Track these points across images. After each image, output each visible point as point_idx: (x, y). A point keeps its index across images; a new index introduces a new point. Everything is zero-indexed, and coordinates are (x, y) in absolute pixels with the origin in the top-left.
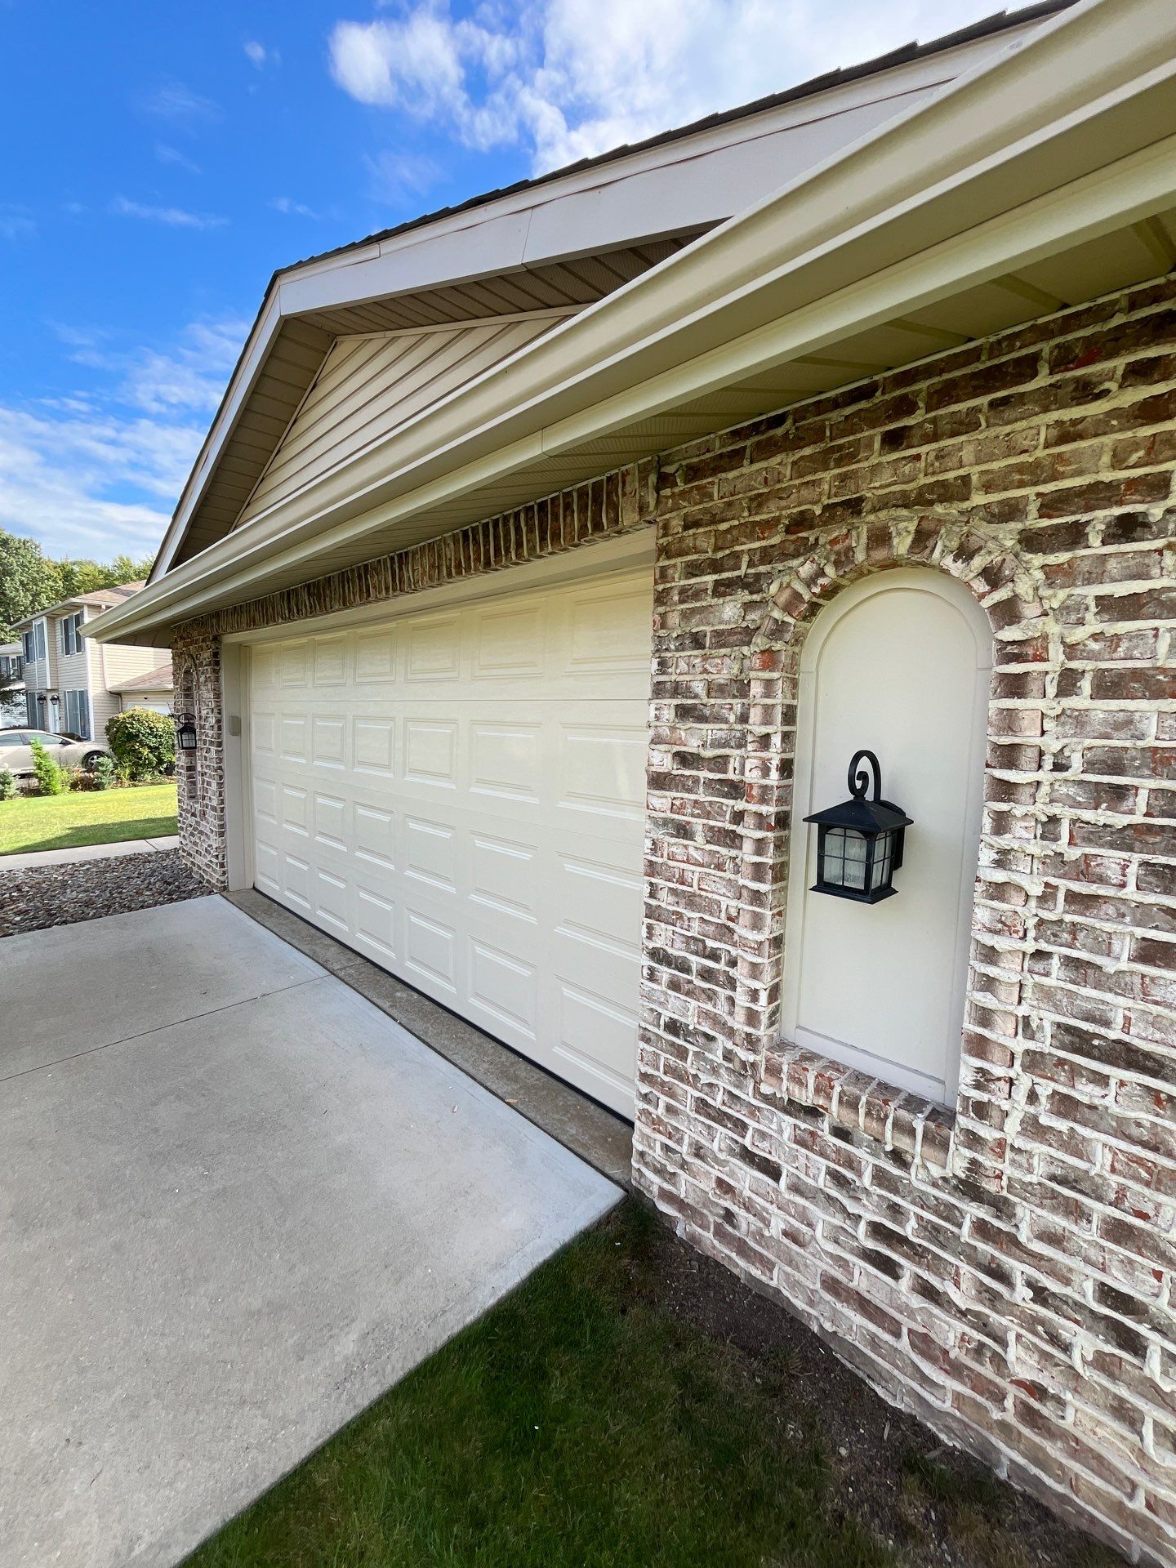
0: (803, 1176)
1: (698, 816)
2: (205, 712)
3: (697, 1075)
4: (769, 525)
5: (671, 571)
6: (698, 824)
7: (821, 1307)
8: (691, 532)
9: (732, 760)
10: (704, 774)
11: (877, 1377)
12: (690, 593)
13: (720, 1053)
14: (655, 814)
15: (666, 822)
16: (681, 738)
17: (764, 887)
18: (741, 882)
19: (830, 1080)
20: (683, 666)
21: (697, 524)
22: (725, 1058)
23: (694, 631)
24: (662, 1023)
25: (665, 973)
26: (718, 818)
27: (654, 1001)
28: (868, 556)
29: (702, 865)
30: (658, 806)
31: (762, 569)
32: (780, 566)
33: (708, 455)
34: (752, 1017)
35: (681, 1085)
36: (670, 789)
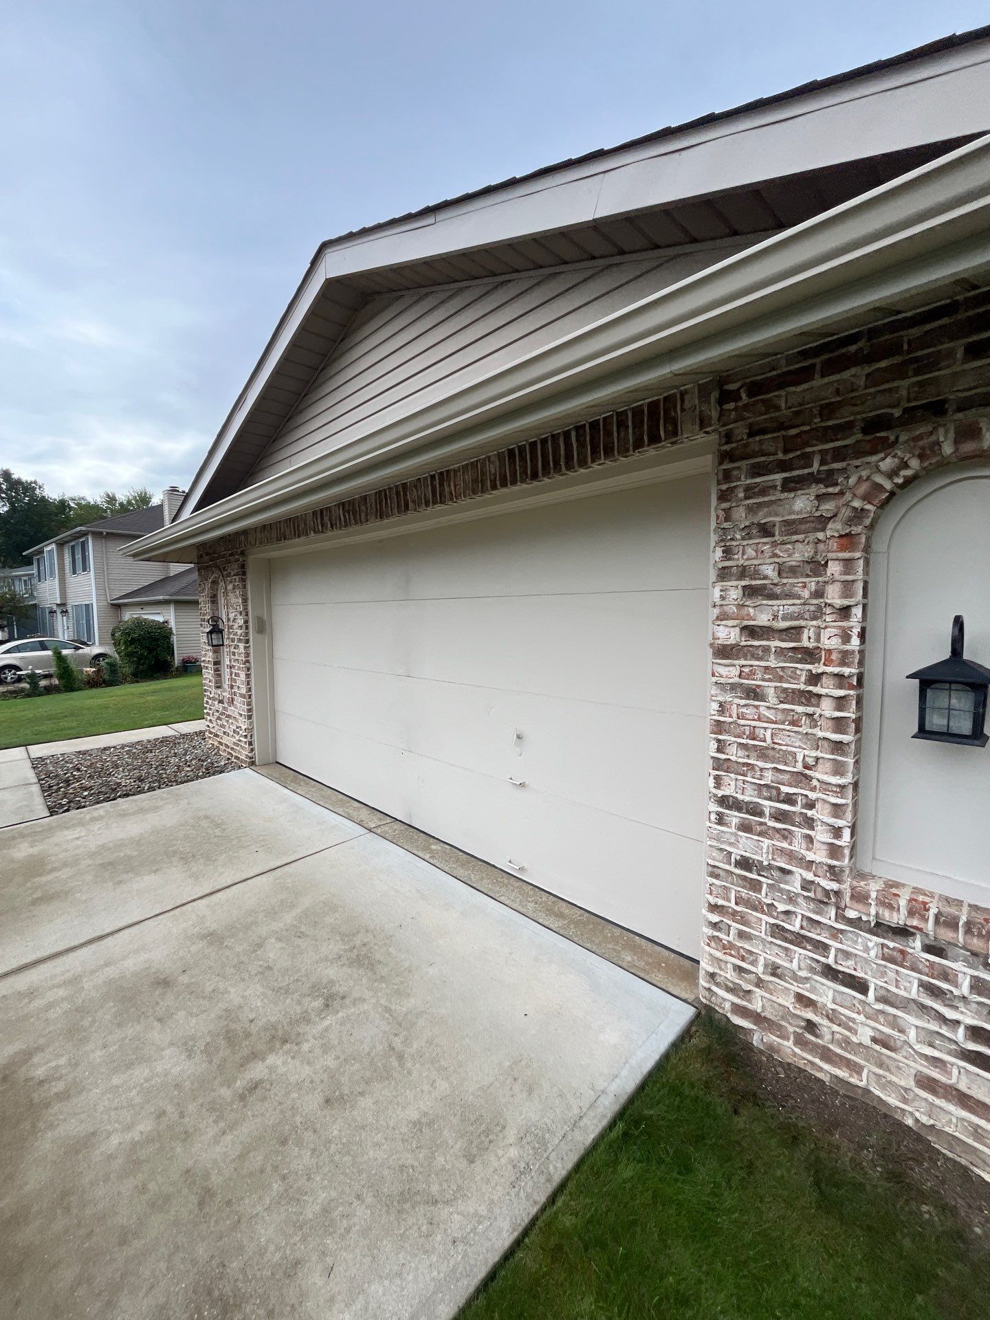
0: (893, 989)
1: (770, 680)
2: (233, 614)
3: (772, 904)
4: (849, 426)
5: (735, 473)
6: (770, 689)
7: (916, 1104)
8: (757, 438)
9: (806, 631)
10: (775, 644)
11: (980, 1163)
12: (756, 490)
13: (798, 884)
14: (722, 680)
15: (733, 687)
16: (748, 615)
17: (846, 738)
18: (820, 734)
19: (925, 903)
20: (750, 552)
21: (763, 431)
22: (803, 888)
23: (763, 522)
24: (733, 860)
25: (734, 817)
26: (792, 681)
27: (723, 842)
28: (957, 450)
29: (775, 723)
30: (724, 674)
31: (836, 466)
32: (857, 463)
33: (774, 373)
34: (834, 851)
35: (754, 913)
36: (738, 658)
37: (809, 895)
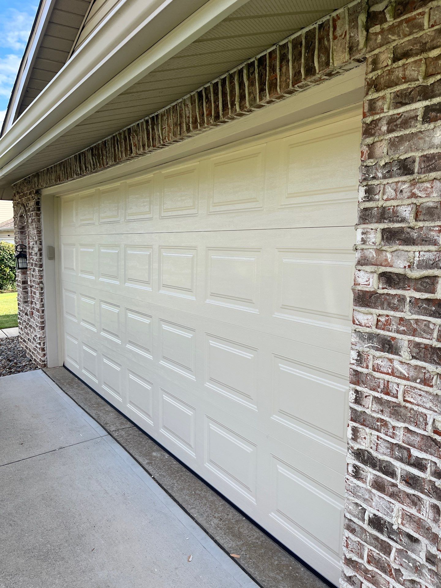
1: (404, 333)
2: (32, 243)
3: (399, 570)
5: (379, 103)
6: (404, 340)
8: (400, 63)
10: (410, 294)
12: (399, 122)
13: (423, 555)
14: (360, 329)
15: (371, 337)
16: (386, 260)
20: (390, 192)
21: (406, 55)
22: (428, 560)
23: (402, 157)
24: (366, 518)
25: (370, 473)
26: (425, 335)
27: (358, 497)
29: (407, 379)
30: (363, 322)
35: (383, 575)
36: (375, 307)
37: (434, 568)
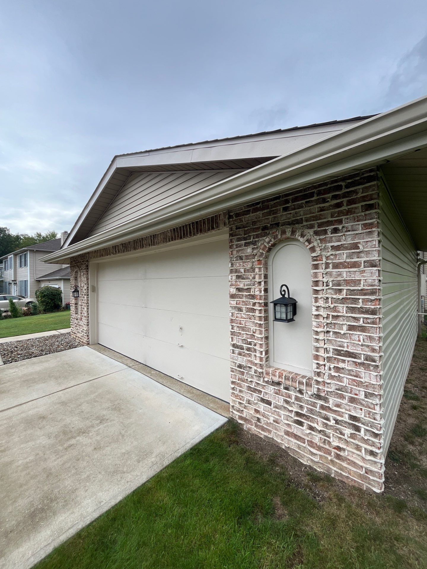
0: (277, 403)
1: (244, 305)
2: (83, 285)
3: (247, 379)
4: (258, 229)
5: (233, 240)
6: (244, 307)
7: (285, 441)
8: (238, 230)
9: (252, 289)
10: (245, 293)
11: (300, 456)
12: (238, 246)
13: (253, 372)
14: (232, 306)
15: (235, 307)
16: (238, 284)
17: (262, 322)
18: (256, 322)
19: (282, 373)
20: (238, 265)
21: (239, 228)
22: (255, 373)
23: (240, 255)
24: (237, 365)
25: (237, 351)
26: (249, 305)
27: (234, 360)
28: (281, 237)
29: (246, 319)
30: (233, 303)
31: (256, 239)
32: (261, 239)
33: (241, 211)
34: (261, 359)
35: (243, 383)
36: (236, 298)
37: (256, 374)
